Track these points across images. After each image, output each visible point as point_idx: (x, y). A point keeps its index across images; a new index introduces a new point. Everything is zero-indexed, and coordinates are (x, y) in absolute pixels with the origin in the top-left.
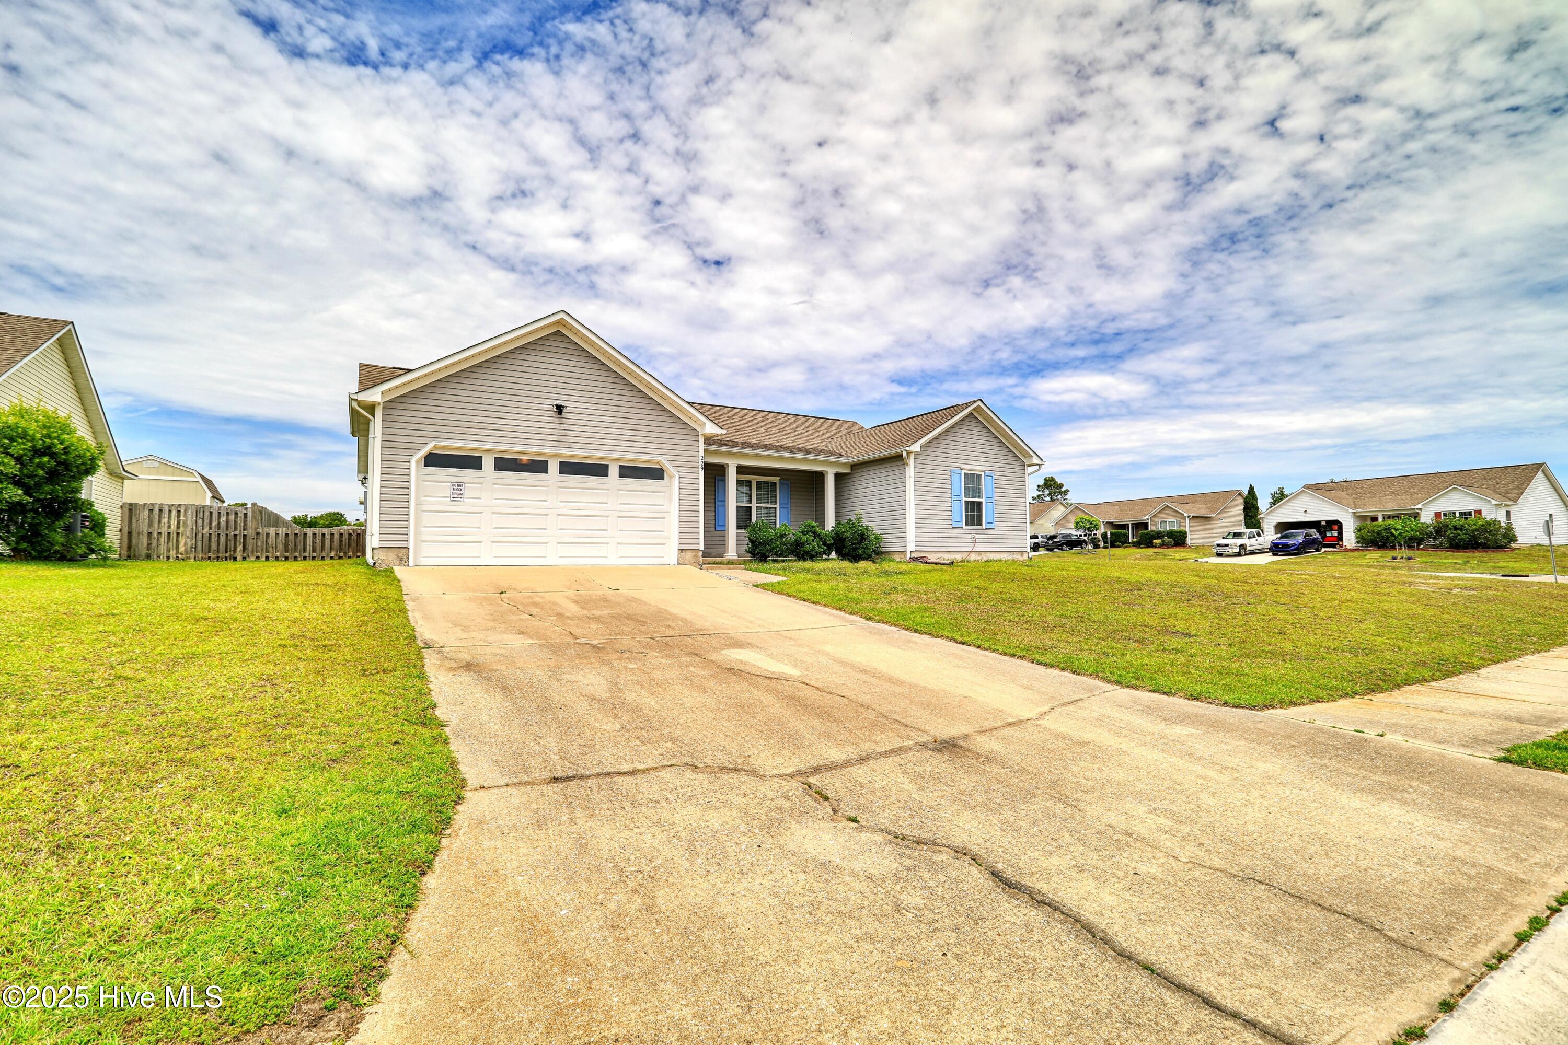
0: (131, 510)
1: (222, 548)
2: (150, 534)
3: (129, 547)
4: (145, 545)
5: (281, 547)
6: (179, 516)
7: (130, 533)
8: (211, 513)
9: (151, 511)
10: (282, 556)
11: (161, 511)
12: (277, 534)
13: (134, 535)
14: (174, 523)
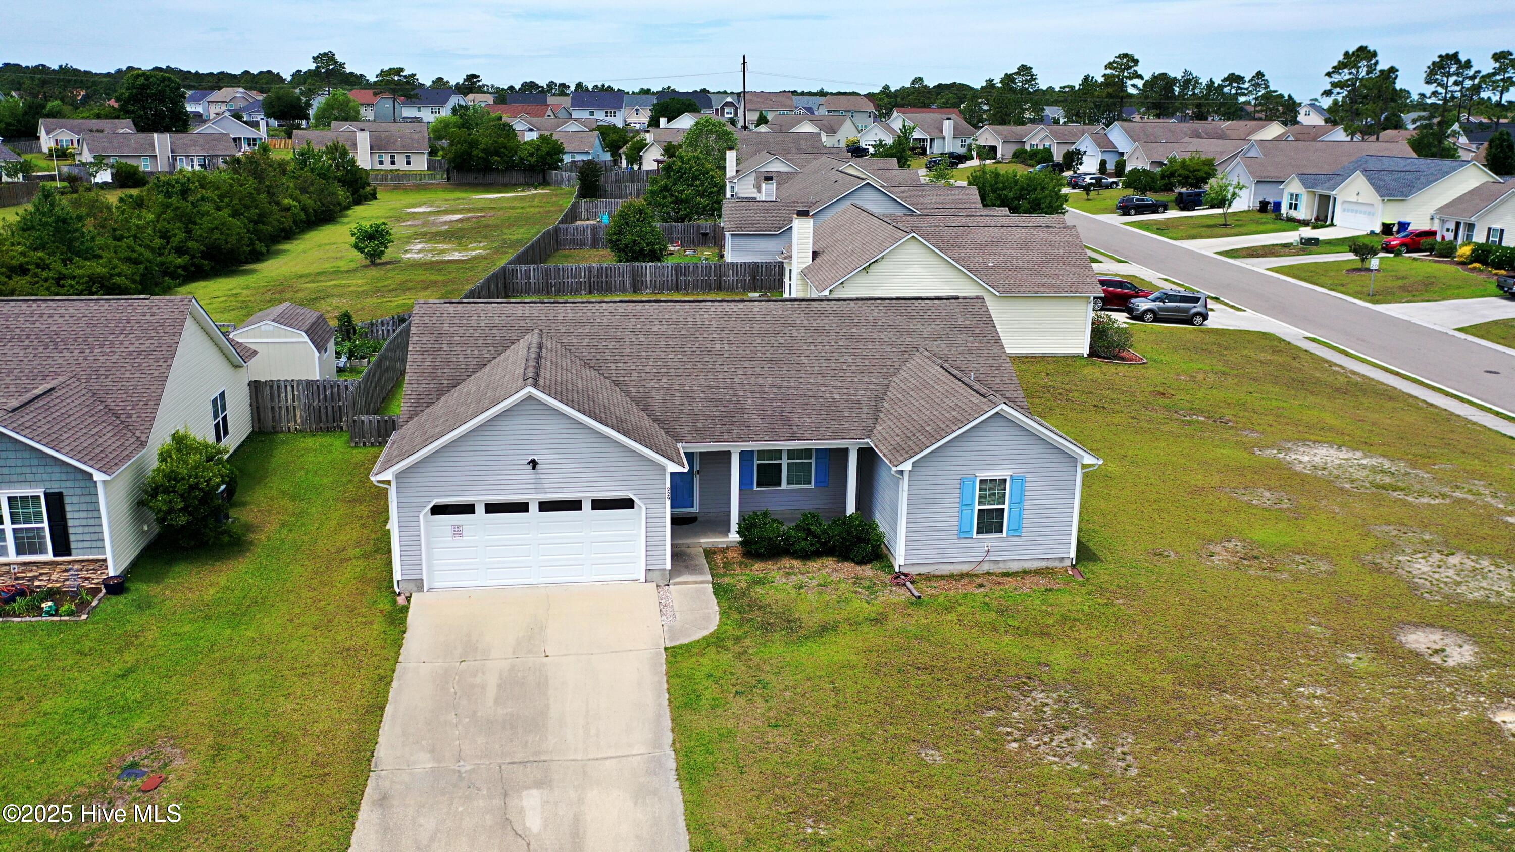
0: (256, 387)
1: (330, 418)
2: (273, 408)
3: (259, 420)
4: (271, 417)
5: (374, 433)
6: (293, 391)
7: (258, 408)
8: (318, 387)
9: (271, 387)
10: (376, 441)
11: (278, 387)
12: (370, 422)
13: (261, 410)
14: (290, 397)
